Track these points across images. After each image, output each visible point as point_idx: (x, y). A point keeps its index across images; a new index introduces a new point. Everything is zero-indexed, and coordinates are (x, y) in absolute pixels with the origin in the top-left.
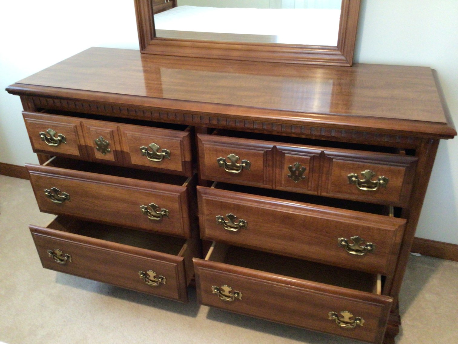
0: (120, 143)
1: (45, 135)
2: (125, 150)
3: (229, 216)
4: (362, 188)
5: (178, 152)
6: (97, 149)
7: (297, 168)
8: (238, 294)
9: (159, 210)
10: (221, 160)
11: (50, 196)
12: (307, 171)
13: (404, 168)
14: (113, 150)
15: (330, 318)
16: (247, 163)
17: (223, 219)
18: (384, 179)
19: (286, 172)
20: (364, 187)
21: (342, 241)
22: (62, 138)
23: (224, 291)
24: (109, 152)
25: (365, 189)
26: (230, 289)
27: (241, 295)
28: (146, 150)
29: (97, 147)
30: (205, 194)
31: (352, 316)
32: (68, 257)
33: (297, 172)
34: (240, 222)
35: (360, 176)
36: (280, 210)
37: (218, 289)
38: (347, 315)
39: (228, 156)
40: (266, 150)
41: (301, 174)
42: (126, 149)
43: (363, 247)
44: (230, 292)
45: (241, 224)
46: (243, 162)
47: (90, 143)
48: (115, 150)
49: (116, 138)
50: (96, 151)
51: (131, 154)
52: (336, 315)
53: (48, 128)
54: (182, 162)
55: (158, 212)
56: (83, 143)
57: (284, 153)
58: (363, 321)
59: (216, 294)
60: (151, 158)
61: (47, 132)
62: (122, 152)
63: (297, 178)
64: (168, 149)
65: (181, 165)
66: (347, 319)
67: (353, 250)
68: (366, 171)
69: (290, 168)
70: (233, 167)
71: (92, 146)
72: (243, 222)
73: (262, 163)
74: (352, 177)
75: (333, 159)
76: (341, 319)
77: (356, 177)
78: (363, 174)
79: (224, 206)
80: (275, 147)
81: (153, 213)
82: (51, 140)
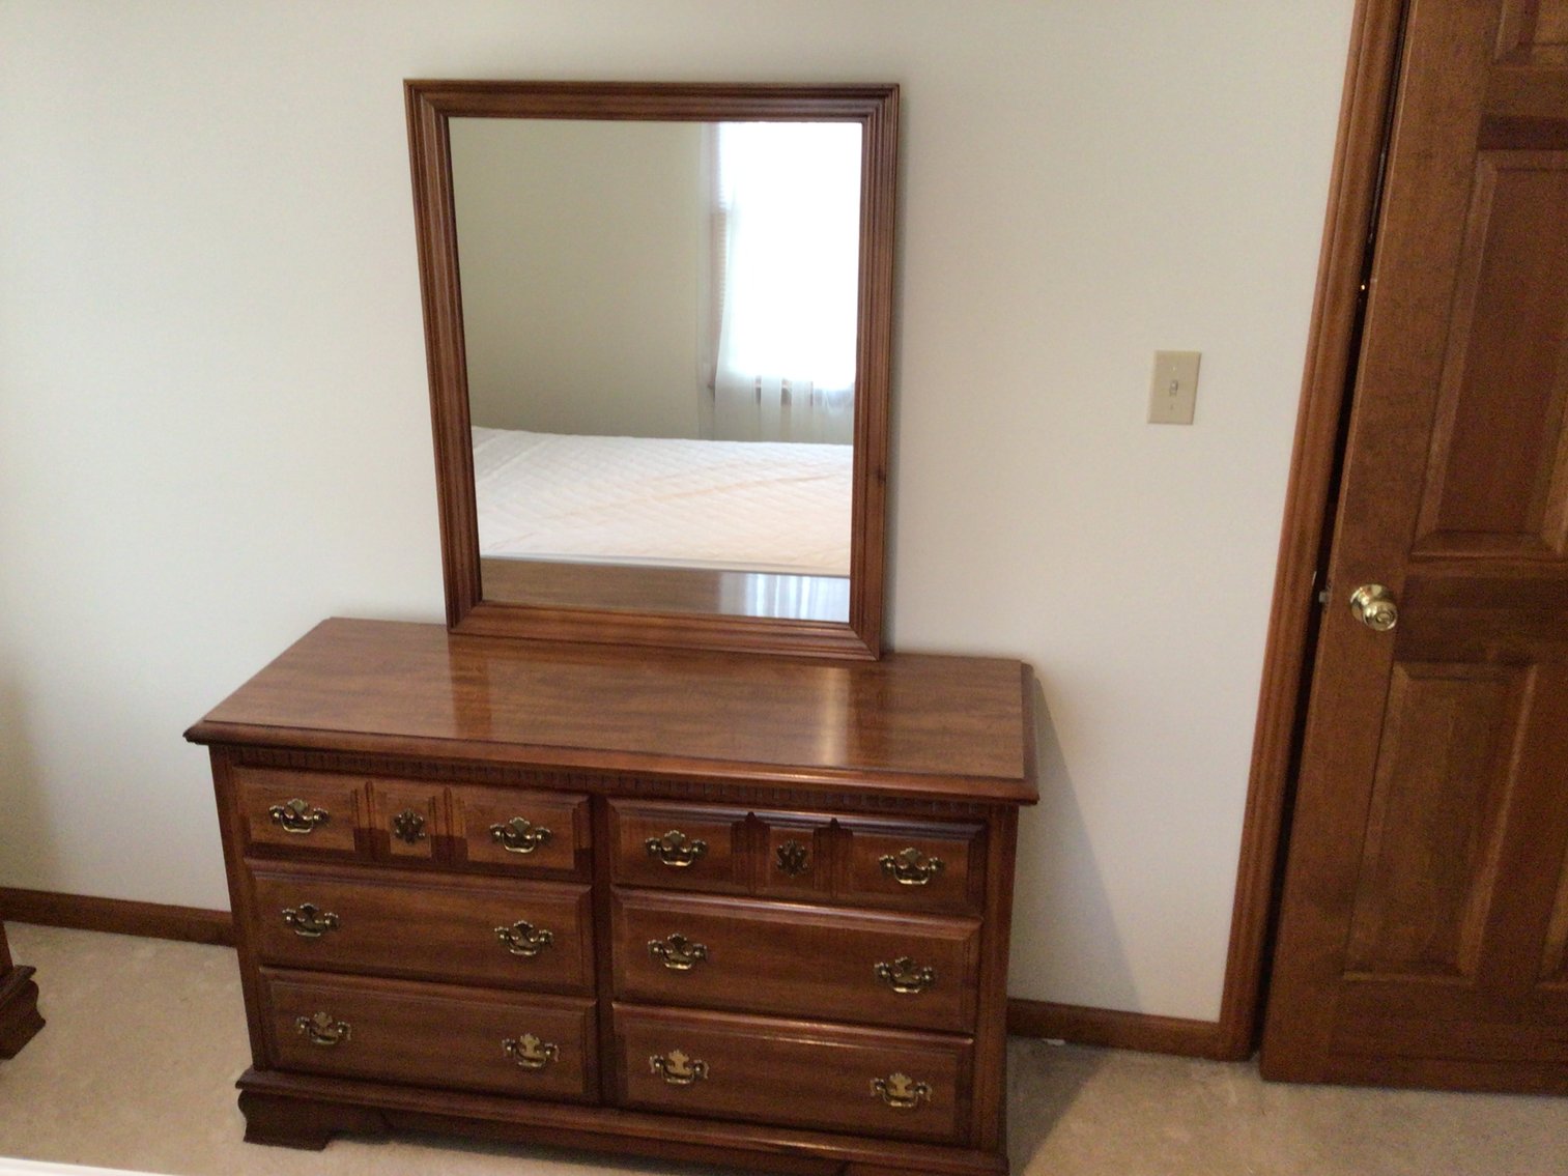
0: (448, 819)
1: (282, 813)
2: (457, 834)
3: (673, 940)
4: (903, 882)
5: (567, 831)
6: (396, 834)
7: (793, 851)
8: (701, 1066)
9: (536, 934)
10: (651, 843)
11: (295, 923)
12: (810, 857)
13: (967, 842)
14: (432, 836)
15: (873, 1094)
16: (700, 846)
17: (660, 947)
18: (937, 864)
19: (773, 858)
20: (907, 878)
21: (881, 969)
22: (323, 816)
23: (673, 1064)
24: (422, 838)
25: (910, 882)
26: (686, 1059)
27: (707, 1068)
28: (502, 831)
29: (398, 831)
30: (628, 898)
31: (910, 1081)
32: (345, 1029)
33: (793, 858)
34: (695, 950)
35: (900, 859)
36: (769, 918)
37: (661, 1062)
38: (900, 1082)
39: (666, 835)
40: (736, 820)
41: (799, 861)
42: (458, 831)
43: (917, 977)
44: (685, 1065)
45: (697, 953)
46: (694, 846)
47: (382, 822)
48: (434, 834)
49: (441, 813)
50: (393, 838)
51: (469, 841)
52: (883, 1085)
53: (289, 798)
54: (576, 852)
55: (532, 940)
56: (364, 823)
57: (769, 825)
58: (930, 1090)
59: (657, 1074)
60: (510, 847)
61: (289, 806)
62: (450, 838)
63: (793, 870)
64: (547, 825)
65: (572, 855)
66: (902, 1092)
67: (901, 985)
68: (907, 850)
69: (780, 852)
70: (676, 854)
71: (387, 828)
72: (701, 950)
73: (728, 845)
74: (886, 861)
75: (851, 832)
76: (893, 1092)
77: (893, 862)
78: (903, 856)
79: (665, 920)
80: (751, 814)
81: (522, 943)
82: (298, 821)
